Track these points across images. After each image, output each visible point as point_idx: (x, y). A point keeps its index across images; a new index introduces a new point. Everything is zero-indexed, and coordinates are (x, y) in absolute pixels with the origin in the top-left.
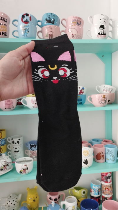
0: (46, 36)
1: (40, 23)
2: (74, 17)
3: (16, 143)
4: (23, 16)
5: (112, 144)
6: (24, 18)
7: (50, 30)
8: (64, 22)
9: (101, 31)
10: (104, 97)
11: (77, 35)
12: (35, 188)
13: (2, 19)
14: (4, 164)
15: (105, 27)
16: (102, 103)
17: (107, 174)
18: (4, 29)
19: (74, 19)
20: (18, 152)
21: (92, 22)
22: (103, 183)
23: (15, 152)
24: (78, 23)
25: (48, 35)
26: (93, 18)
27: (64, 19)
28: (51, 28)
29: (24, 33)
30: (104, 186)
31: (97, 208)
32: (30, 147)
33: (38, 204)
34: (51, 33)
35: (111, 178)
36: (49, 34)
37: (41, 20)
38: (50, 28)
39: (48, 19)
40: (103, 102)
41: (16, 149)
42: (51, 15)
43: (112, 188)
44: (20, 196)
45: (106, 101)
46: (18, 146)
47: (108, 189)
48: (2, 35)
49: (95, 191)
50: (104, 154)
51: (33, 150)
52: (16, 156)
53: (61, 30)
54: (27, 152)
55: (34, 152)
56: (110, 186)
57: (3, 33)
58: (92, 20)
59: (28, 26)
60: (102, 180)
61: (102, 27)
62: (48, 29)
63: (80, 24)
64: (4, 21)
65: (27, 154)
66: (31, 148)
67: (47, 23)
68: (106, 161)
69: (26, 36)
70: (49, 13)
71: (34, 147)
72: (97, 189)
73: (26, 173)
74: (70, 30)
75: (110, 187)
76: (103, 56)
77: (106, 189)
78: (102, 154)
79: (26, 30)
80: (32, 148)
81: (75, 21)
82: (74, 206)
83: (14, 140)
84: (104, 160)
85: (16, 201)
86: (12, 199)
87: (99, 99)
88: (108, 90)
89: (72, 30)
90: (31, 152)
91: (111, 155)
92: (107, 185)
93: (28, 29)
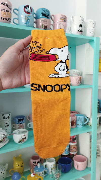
0: (41, 27)
1: (35, 16)
3: (6, 119)
4: (25, 7)
5: (77, 114)
6: (26, 9)
7: (45, 23)
8: (53, 17)
9: (80, 29)
10: (80, 78)
12: (19, 156)
13: (8, 6)
14: (3, 136)
16: (79, 83)
17: (74, 136)
18: (9, 16)
19: (62, 16)
20: (8, 126)
22: (71, 144)
23: (6, 126)
24: (64, 20)
25: (44, 26)
26: (74, 18)
27: (53, 15)
28: (46, 21)
29: (26, 22)
30: (71, 146)
31: (71, 163)
32: (17, 121)
33: (23, 169)
34: (46, 25)
35: (76, 139)
38: (45, 21)
39: (44, 13)
40: (79, 82)
41: (7, 123)
42: (46, 10)
44: (7, 165)
45: (81, 81)
46: (9, 121)
48: (8, 20)
49: (66, 151)
51: (21, 123)
52: (6, 130)
54: (14, 126)
55: (21, 125)
57: (9, 19)
60: (70, 142)
61: (81, 26)
62: (44, 21)
64: (9, 8)
65: (14, 128)
66: (19, 122)
68: (76, 127)
69: (28, 24)
70: (45, 9)
71: (22, 120)
72: (67, 149)
73: (24, 142)
74: (58, 24)
75: (76, 146)
76: (70, 48)
77: (73, 148)
78: (75, 122)
79: (28, 20)
80: (20, 122)
81: (62, 18)
82: (54, 164)
83: (5, 115)
84: (75, 126)
85: (5, 170)
86: (2, 168)
87: (77, 80)
88: (77, 74)
89: (61, 24)
90: (18, 125)
91: (81, 121)
92: (74, 145)
93: (30, 19)
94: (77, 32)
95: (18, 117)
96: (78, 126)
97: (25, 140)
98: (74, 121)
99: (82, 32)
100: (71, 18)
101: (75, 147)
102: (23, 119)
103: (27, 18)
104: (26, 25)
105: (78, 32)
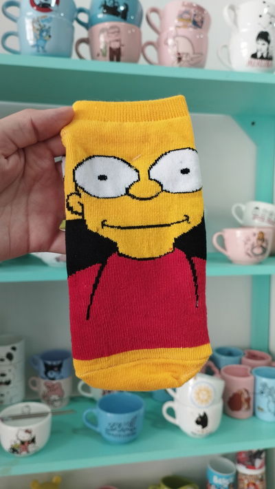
0: (101, 54)
1: (83, 17)
2: (186, 4)
3: (2, 360)
5: (270, 365)
7: (113, 37)
9: (262, 47)
10: (262, 238)
11: (192, 55)
15: (271, 37)
16: (256, 255)
19: (183, 9)
20: (8, 383)
21: (235, 22)
22: (242, 469)
24: (195, 23)
25: (108, 49)
26: (237, 12)
27: (154, 10)
28: (117, 30)
29: (37, 40)
30: (243, 477)
32: (43, 369)
34: (115, 45)
35: (263, 455)
36: (111, 49)
37: (87, 6)
38: (112, 31)
39: (110, 4)
40: (258, 251)
41: (3, 375)
43: (264, 482)
45: (264, 250)
46: (10, 367)
47: (254, 484)
50: (252, 396)
51: (53, 379)
52: (3, 395)
53: (144, 40)
54: (34, 384)
55: (53, 385)
56: (260, 477)
58: (236, 16)
59: (49, 20)
60: (239, 461)
61: (264, 36)
62: (108, 33)
63: (200, 24)
66: (46, 373)
67: (106, 16)
68: (254, 414)
69: (43, 48)
72: (226, 486)
73: (28, 452)
74: (170, 42)
75: (261, 480)
76: (253, 124)
77: (248, 485)
78: (246, 396)
79: (42, 32)
80: (49, 374)
81: (186, 16)
84: (251, 412)
87: (246, 244)
88: (266, 219)
89: (177, 39)
90: (45, 384)
91: (270, 398)
92: (251, 476)
93: (49, 28)
94: (250, 63)
95: (47, 356)
96: (259, 413)
97: (31, 447)
98: (242, 393)
99: (269, 58)
100: (226, 12)
101: (258, 483)
102: (60, 367)
103: (38, 27)
104: (38, 51)
105: (254, 60)
